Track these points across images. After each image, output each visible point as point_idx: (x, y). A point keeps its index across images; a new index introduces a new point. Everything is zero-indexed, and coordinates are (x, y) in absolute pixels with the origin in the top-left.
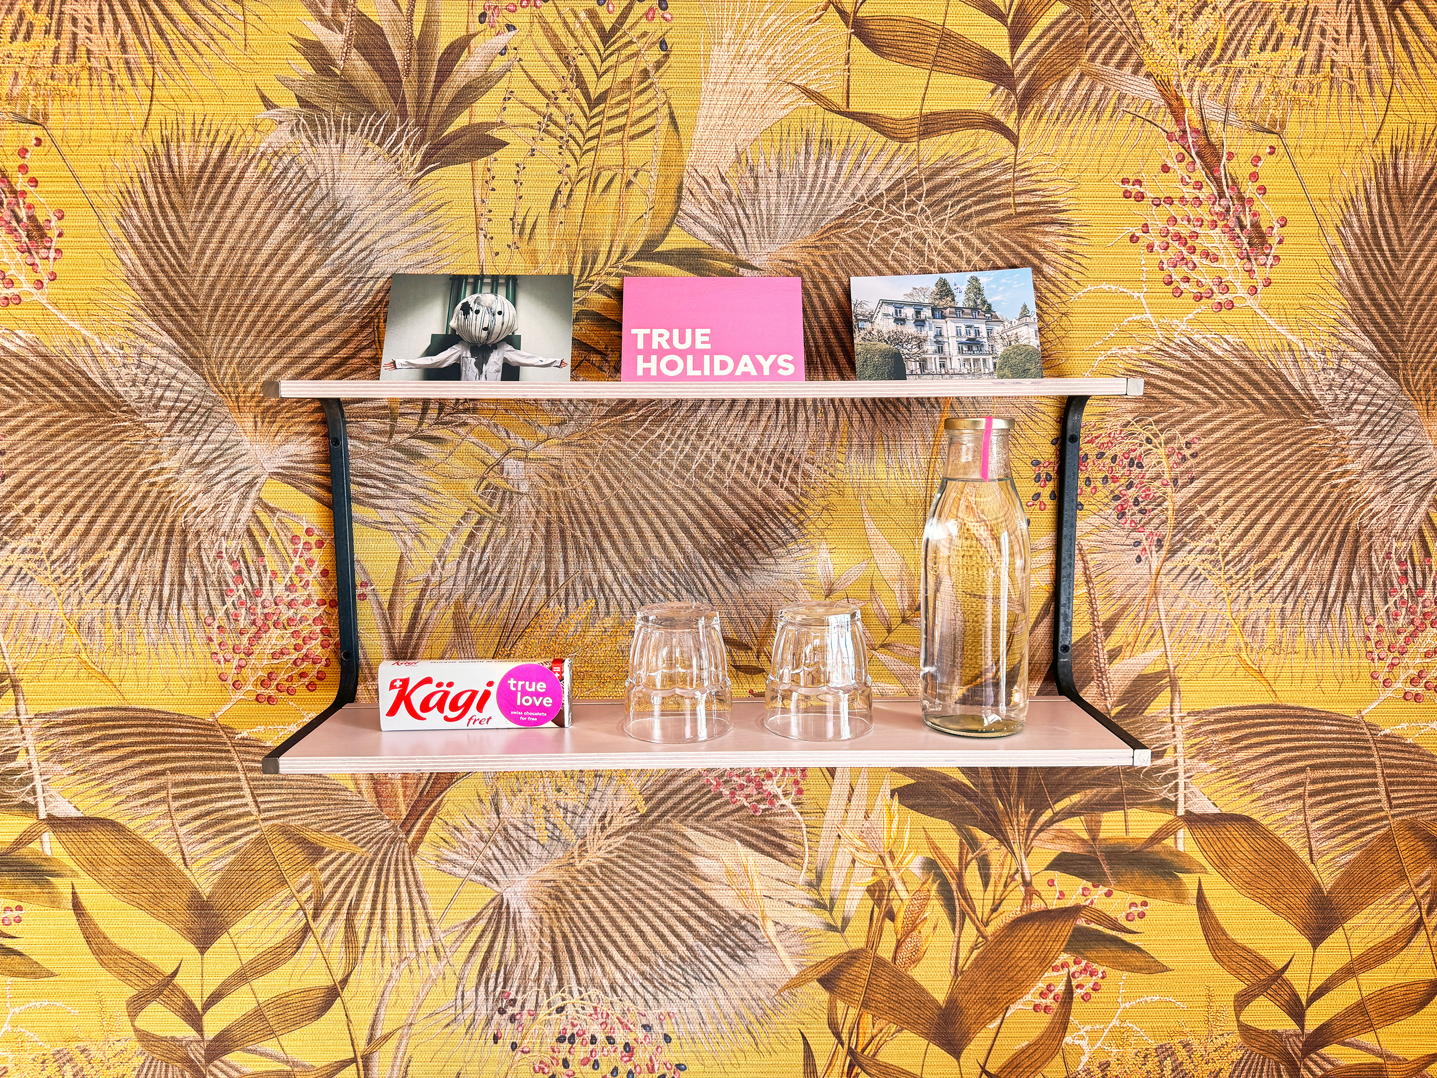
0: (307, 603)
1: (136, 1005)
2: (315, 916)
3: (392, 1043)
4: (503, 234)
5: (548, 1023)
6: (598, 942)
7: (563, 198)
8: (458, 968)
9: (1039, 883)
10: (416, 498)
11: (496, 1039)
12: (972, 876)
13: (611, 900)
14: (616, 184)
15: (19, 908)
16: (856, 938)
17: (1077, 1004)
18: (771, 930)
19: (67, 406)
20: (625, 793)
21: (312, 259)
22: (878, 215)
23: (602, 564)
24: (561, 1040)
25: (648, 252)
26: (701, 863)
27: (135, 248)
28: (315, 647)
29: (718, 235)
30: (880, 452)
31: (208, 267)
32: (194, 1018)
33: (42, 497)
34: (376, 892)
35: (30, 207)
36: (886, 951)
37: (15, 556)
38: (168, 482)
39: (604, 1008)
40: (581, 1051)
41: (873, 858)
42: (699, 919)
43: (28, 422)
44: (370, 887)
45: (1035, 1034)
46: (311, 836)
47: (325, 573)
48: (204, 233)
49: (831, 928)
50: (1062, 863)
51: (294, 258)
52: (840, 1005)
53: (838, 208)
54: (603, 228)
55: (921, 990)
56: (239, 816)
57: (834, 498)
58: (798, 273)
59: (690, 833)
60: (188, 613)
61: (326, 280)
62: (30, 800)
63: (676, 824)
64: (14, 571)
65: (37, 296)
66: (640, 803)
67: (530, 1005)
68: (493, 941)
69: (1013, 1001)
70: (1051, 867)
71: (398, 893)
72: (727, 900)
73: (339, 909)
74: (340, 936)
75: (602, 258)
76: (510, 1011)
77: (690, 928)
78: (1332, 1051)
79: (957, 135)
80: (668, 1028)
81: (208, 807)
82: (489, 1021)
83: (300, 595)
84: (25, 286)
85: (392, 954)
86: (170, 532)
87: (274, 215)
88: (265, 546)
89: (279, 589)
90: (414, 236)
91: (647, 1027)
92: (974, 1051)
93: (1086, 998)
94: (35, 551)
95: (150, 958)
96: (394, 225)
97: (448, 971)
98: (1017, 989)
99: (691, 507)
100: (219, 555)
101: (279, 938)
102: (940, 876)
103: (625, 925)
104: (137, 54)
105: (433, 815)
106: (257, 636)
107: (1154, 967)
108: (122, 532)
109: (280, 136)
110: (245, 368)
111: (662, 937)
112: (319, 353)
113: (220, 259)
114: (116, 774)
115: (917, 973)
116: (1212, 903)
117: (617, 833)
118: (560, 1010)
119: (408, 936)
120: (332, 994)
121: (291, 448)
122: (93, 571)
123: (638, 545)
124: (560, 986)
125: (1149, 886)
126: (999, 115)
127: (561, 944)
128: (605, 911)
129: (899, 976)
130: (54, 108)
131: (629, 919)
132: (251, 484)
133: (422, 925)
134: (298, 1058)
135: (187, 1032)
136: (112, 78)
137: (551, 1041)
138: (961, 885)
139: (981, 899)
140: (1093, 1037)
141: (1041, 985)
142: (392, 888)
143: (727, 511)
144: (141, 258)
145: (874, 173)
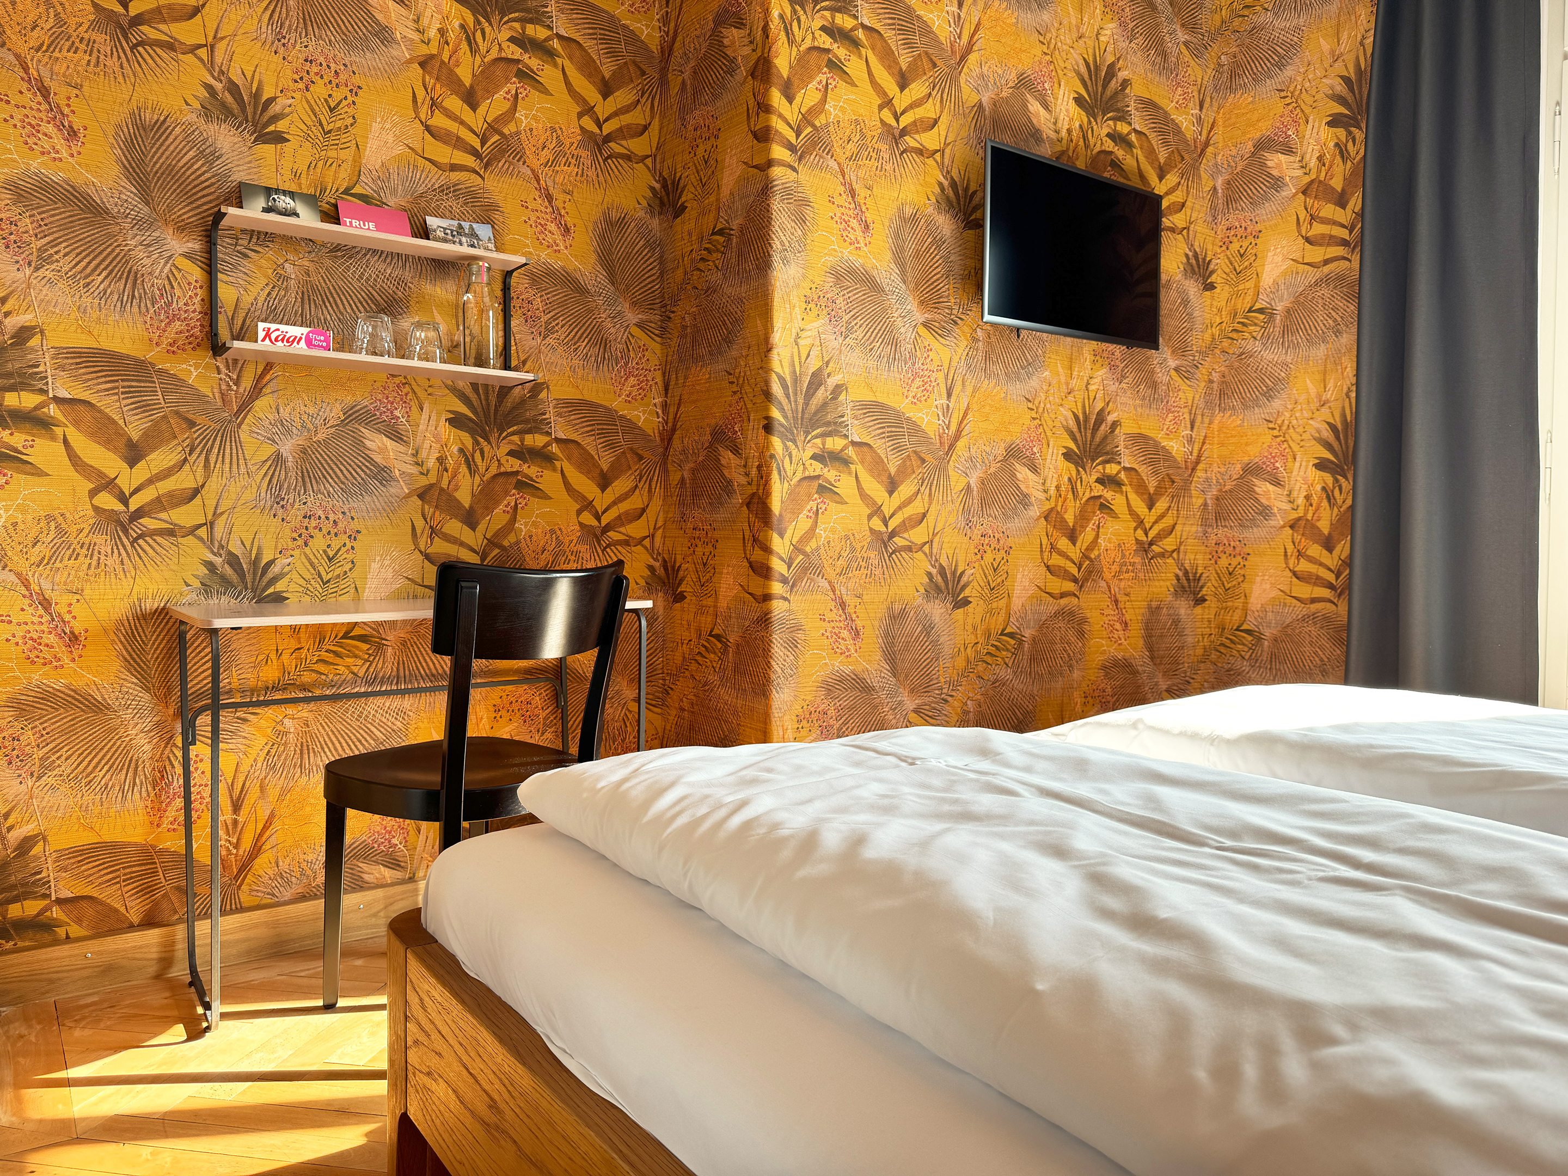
0: (194, 311)
1: (93, 493)
2: (190, 454)
3: (225, 516)
4: (288, 175)
5: (299, 509)
6: (323, 474)
7: (313, 165)
8: (258, 481)
9: (503, 461)
10: (246, 274)
11: (275, 516)
12: (477, 456)
13: (328, 456)
14: (334, 164)
15: (33, 441)
16: (432, 479)
17: (519, 511)
18: (397, 473)
19: (81, 209)
20: (334, 410)
21: (204, 169)
22: (435, 196)
23: (325, 312)
24: (305, 517)
25: (346, 191)
26: (368, 443)
27: (121, 149)
28: (197, 331)
29: (375, 191)
30: (438, 283)
31: (156, 163)
32: (124, 500)
33: (65, 248)
34: (221, 444)
35: (70, 122)
36: (444, 484)
37: (47, 272)
38: (130, 250)
39: (324, 503)
40: (314, 523)
41: (439, 446)
42: (367, 466)
43: (61, 213)
44: (218, 442)
45: (504, 523)
46: (190, 416)
47: (203, 300)
48: (154, 150)
49: (422, 473)
50: (511, 453)
51: (195, 167)
52: (426, 507)
53: (421, 190)
54: (329, 180)
55: (459, 502)
56: (155, 404)
57: (421, 299)
58: (406, 211)
59: (362, 430)
60: (136, 309)
61: (210, 178)
62: (45, 388)
63: (356, 426)
64: (46, 279)
65: (70, 160)
66: (341, 414)
67: (291, 501)
68: (275, 470)
69: (495, 508)
70: (508, 454)
71: (231, 445)
72: (378, 459)
73: (202, 451)
74: (202, 464)
75: (328, 191)
76: (282, 503)
77: (363, 470)
78: (611, 534)
79: (463, 173)
80: (353, 514)
81: (140, 399)
82: (272, 507)
83: (191, 308)
84: (64, 154)
85: (226, 474)
86: (129, 272)
87: (187, 148)
88: (175, 285)
89: (181, 304)
90: (250, 168)
91: (343, 513)
92: (481, 527)
93: (522, 508)
94: (59, 271)
95: (103, 470)
96: (241, 162)
97: (253, 483)
98: (497, 503)
99: (363, 294)
100: (153, 285)
101: (172, 463)
102: (465, 455)
103: (334, 467)
104: (127, 70)
105: (249, 411)
106: (169, 323)
107: (547, 497)
108: (105, 269)
109: (192, 117)
110: (170, 208)
111: (351, 473)
112: (205, 207)
113: (161, 161)
114: (92, 379)
115: (457, 495)
116: (567, 474)
117: (331, 427)
118: (304, 503)
119: (235, 466)
120: (196, 492)
121: (190, 245)
122: (88, 284)
123: (341, 306)
124: (305, 492)
125: (543, 464)
126: (477, 169)
127: (306, 474)
128: (325, 460)
129: (450, 495)
130: (86, 84)
131: (336, 464)
132: (170, 257)
133: (242, 462)
134: (177, 522)
135: (120, 507)
136: (115, 78)
137: (300, 518)
138: (473, 459)
139: (481, 465)
140: (526, 524)
141: (505, 502)
142: (228, 443)
143: (378, 298)
144: (123, 153)
145: (433, 180)
